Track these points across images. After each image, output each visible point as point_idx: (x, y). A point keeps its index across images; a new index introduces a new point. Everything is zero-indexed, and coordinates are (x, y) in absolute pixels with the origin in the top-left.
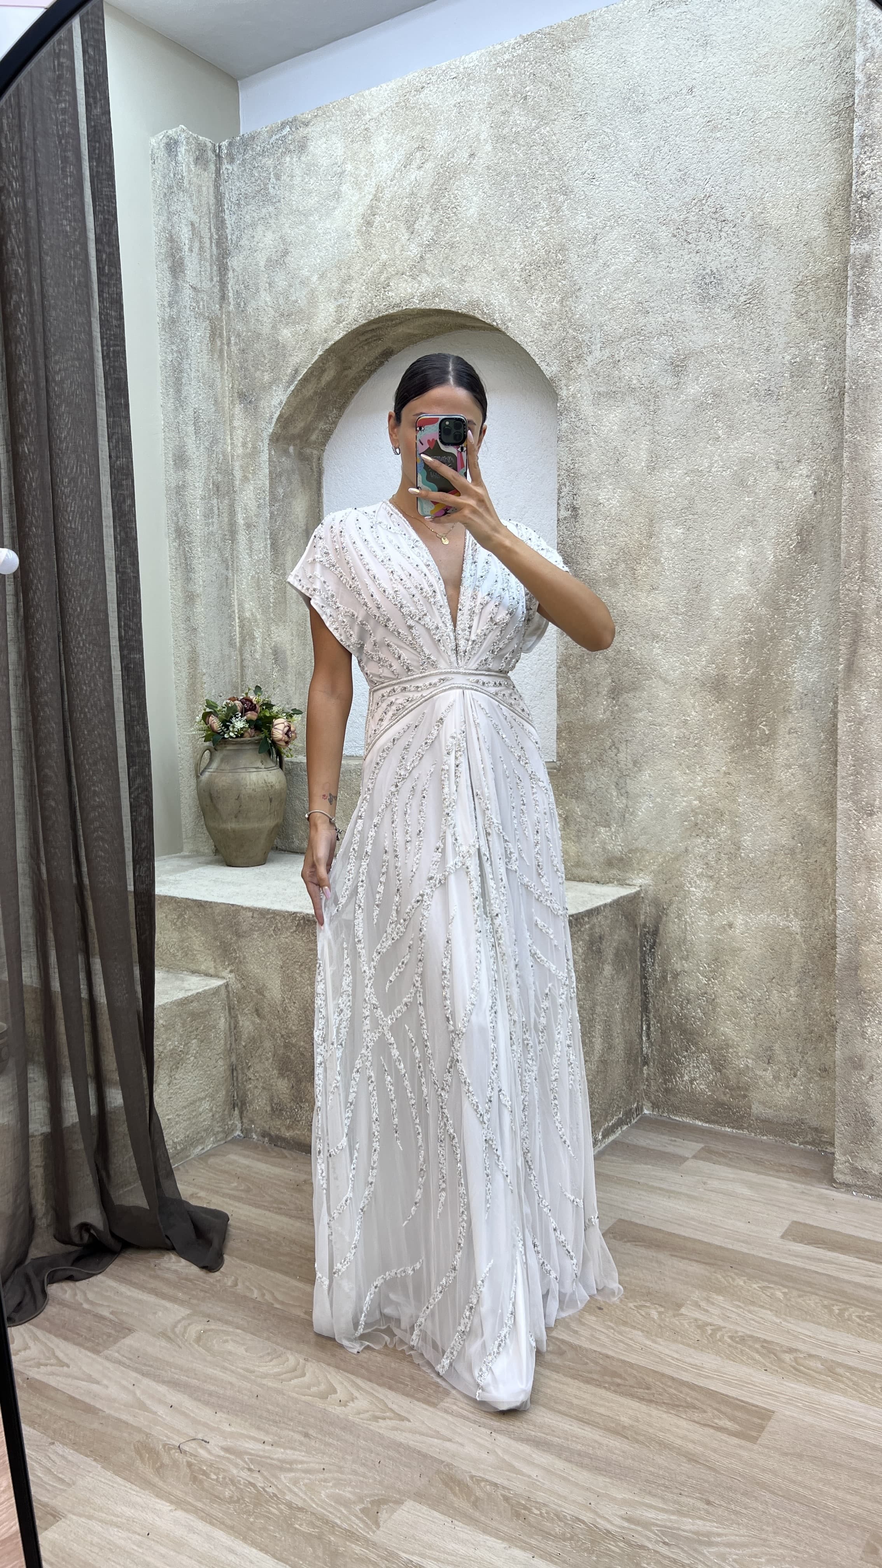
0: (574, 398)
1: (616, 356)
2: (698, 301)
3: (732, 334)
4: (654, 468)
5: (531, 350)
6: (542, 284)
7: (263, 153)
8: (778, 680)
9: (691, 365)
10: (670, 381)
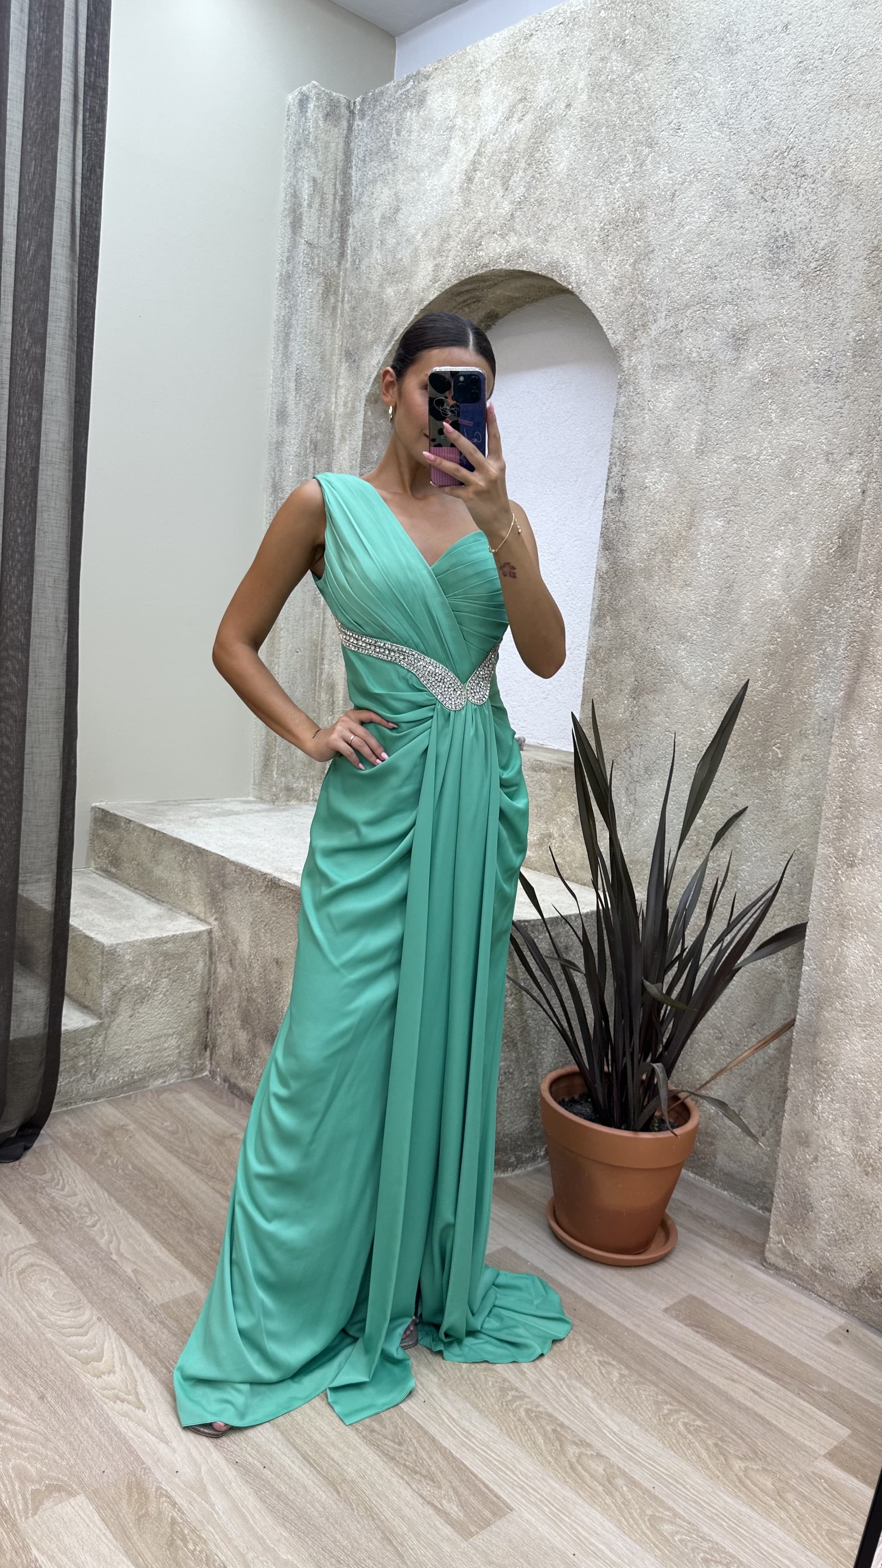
0: (635, 370)
1: (680, 326)
2: (768, 267)
3: (798, 304)
4: (703, 452)
5: (600, 316)
6: (618, 244)
7: (388, 109)
8: (798, 699)
9: (752, 337)
10: (730, 355)
